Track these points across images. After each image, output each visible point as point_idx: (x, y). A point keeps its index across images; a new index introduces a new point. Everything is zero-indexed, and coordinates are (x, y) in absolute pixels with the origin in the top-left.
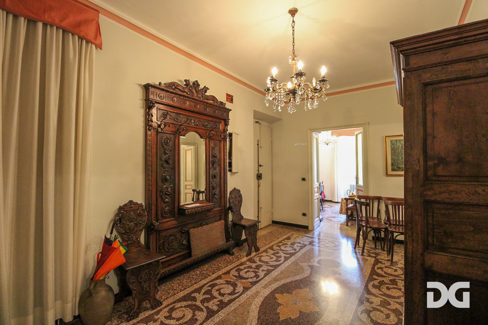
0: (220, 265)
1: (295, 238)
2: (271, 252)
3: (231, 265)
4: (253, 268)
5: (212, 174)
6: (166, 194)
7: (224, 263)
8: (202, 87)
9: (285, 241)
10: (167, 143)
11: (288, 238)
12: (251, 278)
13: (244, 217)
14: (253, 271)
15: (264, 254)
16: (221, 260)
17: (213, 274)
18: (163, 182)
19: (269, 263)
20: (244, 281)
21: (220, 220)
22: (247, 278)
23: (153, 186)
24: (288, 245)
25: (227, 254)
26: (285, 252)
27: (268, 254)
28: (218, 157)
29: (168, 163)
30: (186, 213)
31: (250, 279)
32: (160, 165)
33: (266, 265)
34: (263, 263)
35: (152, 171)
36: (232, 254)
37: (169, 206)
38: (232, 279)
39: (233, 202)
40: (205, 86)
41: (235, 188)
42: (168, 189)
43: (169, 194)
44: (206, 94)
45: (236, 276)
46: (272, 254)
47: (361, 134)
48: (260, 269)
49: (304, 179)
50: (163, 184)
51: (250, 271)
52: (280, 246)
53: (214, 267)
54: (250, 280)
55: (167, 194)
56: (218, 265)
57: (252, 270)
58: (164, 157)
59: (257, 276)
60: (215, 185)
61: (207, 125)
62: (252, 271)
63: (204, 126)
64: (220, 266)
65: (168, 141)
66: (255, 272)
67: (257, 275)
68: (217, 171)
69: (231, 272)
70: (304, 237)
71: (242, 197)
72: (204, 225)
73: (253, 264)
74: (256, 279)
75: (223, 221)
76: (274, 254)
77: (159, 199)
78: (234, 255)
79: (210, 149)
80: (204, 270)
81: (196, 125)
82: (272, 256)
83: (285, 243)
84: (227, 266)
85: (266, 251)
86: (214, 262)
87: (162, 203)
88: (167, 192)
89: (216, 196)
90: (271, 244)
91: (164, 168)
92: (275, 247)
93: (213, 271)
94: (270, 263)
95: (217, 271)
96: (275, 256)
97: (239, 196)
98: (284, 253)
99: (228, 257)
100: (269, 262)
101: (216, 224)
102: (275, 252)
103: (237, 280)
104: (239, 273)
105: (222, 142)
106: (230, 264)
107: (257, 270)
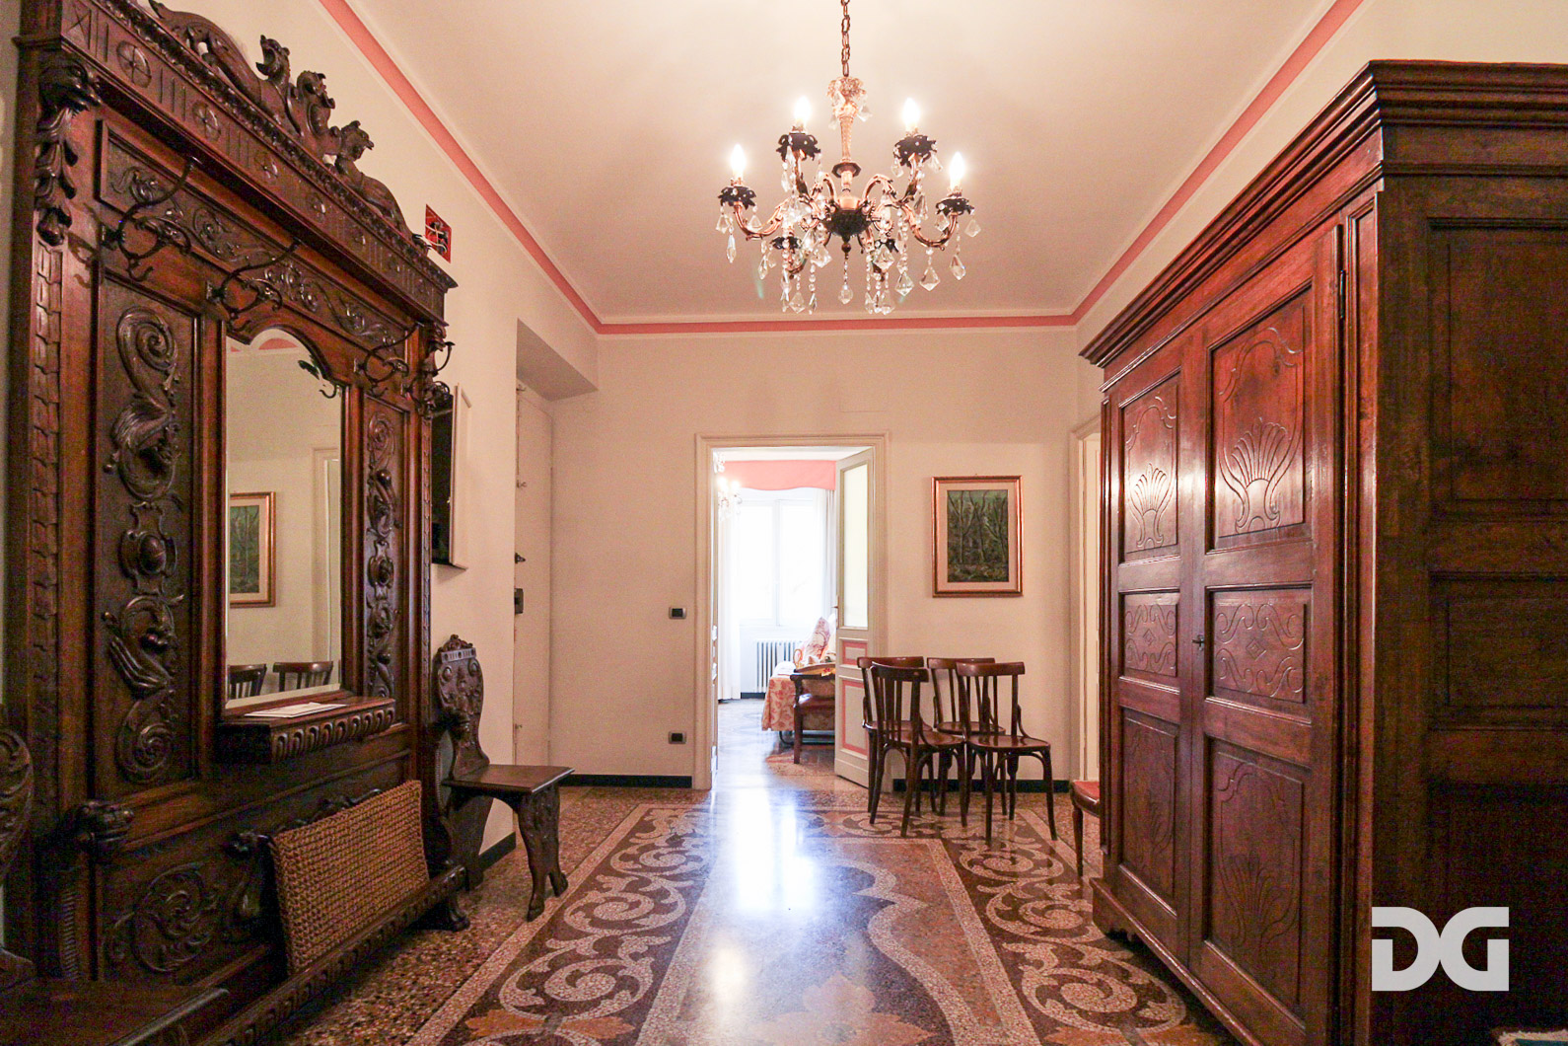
0: (424, 981)
1: (669, 822)
2: (617, 885)
3: (482, 969)
4: (589, 958)
5: (369, 565)
6: (145, 644)
7: (438, 968)
8: (337, 119)
9: (639, 838)
10: (157, 354)
11: (645, 826)
12: (610, 996)
13: (493, 761)
14: (597, 970)
15: (593, 896)
16: (419, 959)
17: (417, 1026)
18: (126, 574)
19: (638, 926)
20: (585, 1016)
21: (401, 781)
22: (595, 1003)
23: (65, 588)
24: (658, 848)
25: (436, 927)
26: (668, 873)
27: (608, 894)
28: (395, 484)
29: (157, 468)
30: (274, 750)
31: (608, 1002)
32: (107, 471)
33: (632, 934)
34: (613, 928)
35: (58, 496)
36: (458, 926)
37: (164, 715)
38: (524, 1023)
39: (451, 697)
40: (356, 124)
41: (454, 637)
42: (154, 618)
43: (163, 648)
44: (358, 164)
45: (539, 1010)
46: (625, 891)
47: (865, 466)
48: (620, 955)
49: (677, 613)
50: (124, 584)
51: (582, 969)
52: (635, 858)
53: (402, 999)
54: (610, 1006)
55: (153, 644)
56: (414, 983)
57: (589, 965)
58: (132, 429)
59: (630, 984)
60: (383, 615)
61: (351, 320)
62: (592, 972)
63: (338, 319)
64: (430, 987)
65: (161, 339)
66: (611, 971)
67: (623, 978)
68: (392, 551)
69: (501, 995)
70: (696, 814)
71: (480, 678)
72: (339, 807)
73: (579, 942)
74: (633, 994)
75: (417, 785)
76: (632, 888)
77: (104, 672)
78: (466, 926)
79: (366, 439)
80: (358, 1024)
81: (305, 306)
82: (632, 897)
83: (646, 842)
84: (466, 980)
85: (591, 884)
86: (387, 976)
87: (122, 696)
88: (152, 631)
89: (384, 668)
90: (598, 856)
91: (135, 493)
92: (616, 863)
93: (407, 1014)
94: (642, 922)
95: (429, 1010)
96: (644, 894)
97: (471, 673)
98: (667, 878)
99: (446, 941)
100: (636, 922)
101: (391, 797)
102: (630, 879)
103: (552, 1022)
104: (540, 993)
105: (413, 420)
106: (477, 967)
107: (610, 962)
